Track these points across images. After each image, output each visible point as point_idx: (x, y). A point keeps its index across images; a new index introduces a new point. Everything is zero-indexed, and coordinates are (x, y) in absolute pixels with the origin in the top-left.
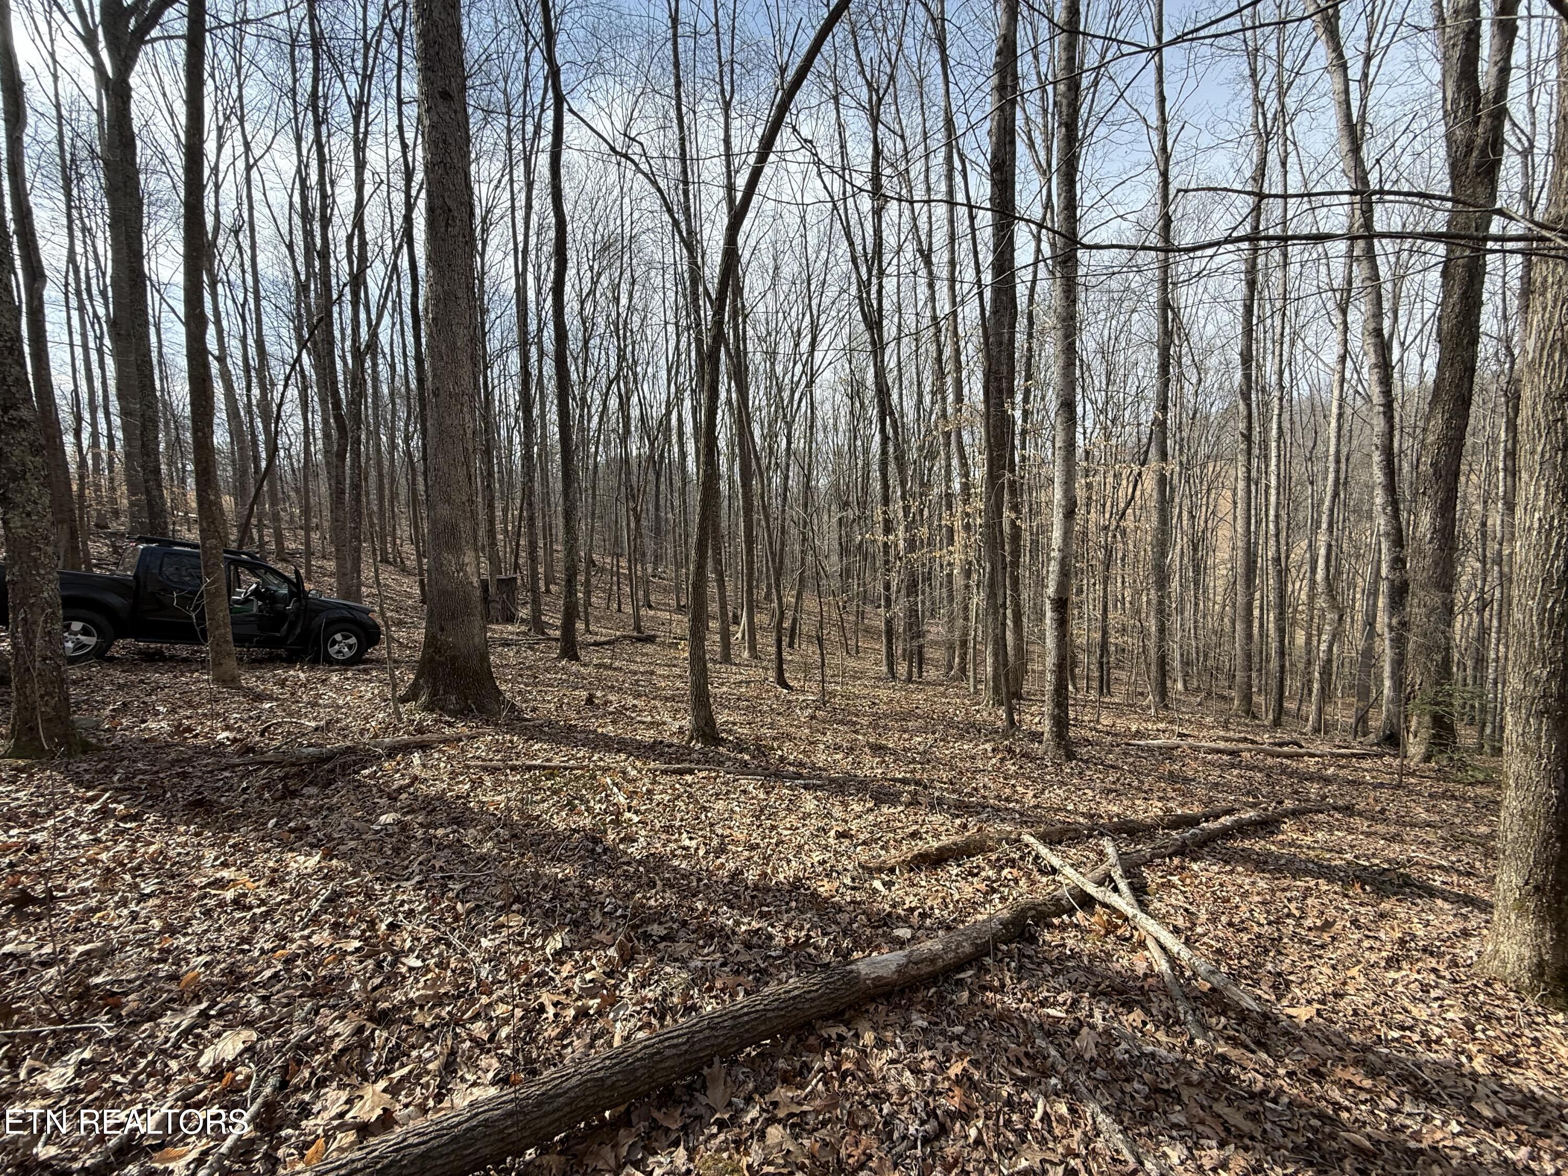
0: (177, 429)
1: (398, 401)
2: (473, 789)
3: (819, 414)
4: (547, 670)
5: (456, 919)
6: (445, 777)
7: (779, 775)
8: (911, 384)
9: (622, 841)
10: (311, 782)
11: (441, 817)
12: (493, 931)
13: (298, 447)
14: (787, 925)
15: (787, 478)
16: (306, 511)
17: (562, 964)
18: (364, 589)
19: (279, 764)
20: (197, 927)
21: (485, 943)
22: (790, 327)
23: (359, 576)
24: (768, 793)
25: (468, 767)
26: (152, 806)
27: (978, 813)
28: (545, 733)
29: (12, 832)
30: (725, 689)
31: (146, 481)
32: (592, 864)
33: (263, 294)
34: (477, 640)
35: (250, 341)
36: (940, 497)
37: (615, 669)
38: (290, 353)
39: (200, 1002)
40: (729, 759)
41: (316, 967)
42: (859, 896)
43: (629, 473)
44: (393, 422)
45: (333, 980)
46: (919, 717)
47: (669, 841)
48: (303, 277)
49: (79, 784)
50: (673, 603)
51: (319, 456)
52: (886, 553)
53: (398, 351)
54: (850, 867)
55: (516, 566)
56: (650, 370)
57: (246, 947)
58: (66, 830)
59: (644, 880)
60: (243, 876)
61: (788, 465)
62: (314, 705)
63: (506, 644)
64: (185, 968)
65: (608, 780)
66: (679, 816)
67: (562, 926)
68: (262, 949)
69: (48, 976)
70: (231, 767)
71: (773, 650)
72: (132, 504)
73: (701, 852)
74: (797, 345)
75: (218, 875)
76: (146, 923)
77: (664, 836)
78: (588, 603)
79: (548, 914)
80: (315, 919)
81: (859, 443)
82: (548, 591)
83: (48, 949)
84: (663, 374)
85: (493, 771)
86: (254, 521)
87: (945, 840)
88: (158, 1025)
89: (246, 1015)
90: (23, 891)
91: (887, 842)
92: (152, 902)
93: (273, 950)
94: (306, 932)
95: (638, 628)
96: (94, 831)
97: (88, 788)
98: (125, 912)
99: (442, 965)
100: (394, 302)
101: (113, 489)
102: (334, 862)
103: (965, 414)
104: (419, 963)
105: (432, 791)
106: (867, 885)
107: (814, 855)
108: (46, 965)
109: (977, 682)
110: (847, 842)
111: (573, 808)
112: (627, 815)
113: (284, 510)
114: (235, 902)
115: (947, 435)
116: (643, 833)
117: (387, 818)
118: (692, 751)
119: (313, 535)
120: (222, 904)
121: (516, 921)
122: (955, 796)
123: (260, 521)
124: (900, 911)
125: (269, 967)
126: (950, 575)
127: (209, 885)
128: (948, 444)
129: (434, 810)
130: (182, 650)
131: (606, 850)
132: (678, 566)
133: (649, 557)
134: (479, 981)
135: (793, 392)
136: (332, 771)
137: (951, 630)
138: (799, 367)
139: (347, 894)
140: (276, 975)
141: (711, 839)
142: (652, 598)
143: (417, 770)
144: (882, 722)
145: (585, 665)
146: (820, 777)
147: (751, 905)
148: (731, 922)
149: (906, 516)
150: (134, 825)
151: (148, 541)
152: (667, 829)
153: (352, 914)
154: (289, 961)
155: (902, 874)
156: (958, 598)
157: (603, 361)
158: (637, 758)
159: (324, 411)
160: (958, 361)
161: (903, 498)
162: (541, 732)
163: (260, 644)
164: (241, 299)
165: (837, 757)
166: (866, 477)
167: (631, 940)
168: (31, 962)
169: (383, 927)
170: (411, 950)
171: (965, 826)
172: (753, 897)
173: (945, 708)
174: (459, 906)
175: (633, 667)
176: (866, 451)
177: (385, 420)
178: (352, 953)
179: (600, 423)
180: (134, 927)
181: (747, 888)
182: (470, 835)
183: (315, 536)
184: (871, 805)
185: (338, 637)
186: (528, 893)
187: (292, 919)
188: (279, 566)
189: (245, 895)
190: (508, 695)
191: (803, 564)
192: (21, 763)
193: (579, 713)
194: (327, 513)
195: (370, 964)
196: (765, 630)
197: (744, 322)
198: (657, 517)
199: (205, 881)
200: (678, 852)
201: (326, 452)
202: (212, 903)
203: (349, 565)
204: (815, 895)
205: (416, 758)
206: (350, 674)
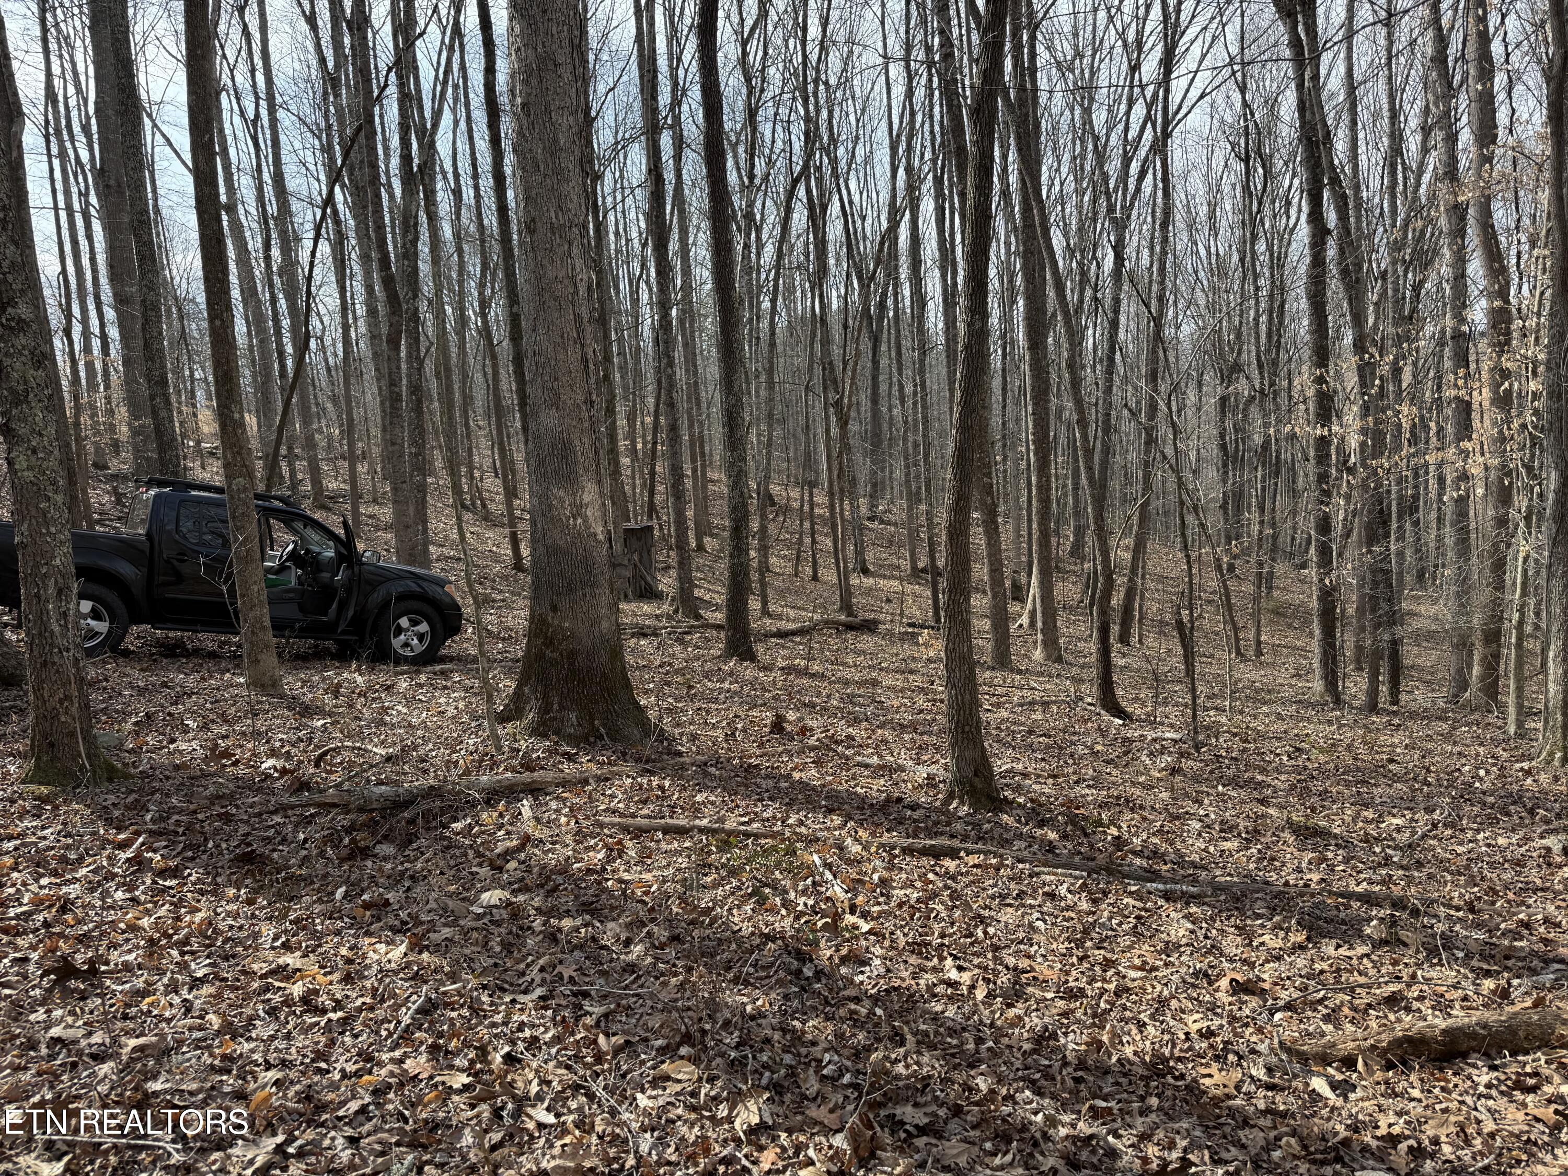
0: (181, 318)
1: (466, 247)
2: (610, 860)
3: (1179, 199)
4: (707, 675)
5: (599, 1058)
6: (569, 839)
7: (1114, 871)
8: (1376, 116)
9: (844, 960)
10: (385, 837)
11: (566, 900)
12: (654, 1084)
13: (334, 335)
14: (1145, 1137)
15: (1114, 325)
16: (349, 430)
17: (761, 1149)
18: (432, 549)
19: (345, 808)
20: (262, 1030)
21: (643, 1100)
22: (1122, 35)
23: (425, 530)
24: (1095, 901)
25: (601, 825)
26: (192, 859)
27: (1534, 972)
28: (712, 777)
29: (44, 881)
30: (1004, 714)
31: (152, 398)
32: (798, 995)
33: (279, 100)
34: (605, 625)
35: (266, 177)
36: (1441, 343)
37: (814, 676)
38: (318, 189)
39: (274, 1134)
40: (1020, 836)
41: (413, 1105)
42: (1281, 1102)
43: (826, 342)
44: (461, 282)
45: (437, 1126)
46: (1396, 778)
47: (923, 969)
48: (331, 65)
49: (109, 822)
50: (906, 565)
51: (362, 345)
52: (1322, 458)
53: (464, 166)
54: (1263, 1047)
55: (652, 509)
56: (860, 151)
57: (323, 1065)
58: (99, 884)
59: (885, 1030)
60: (311, 965)
61: (1117, 301)
62: (381, 723)
63: (642, 633)
64: (252, 1086)
65: (816, 858)
66: (937, 928)
67: (758, 1088)
68: (343, 1070)
69: (101, 1074)
70: (282, 809)
71: (1092, 647)
72: (135, 432)
73: (980, 994)
74: (1135, 68)
75: (281, 961)
76: (201, 1017)
77: (913, 960)
78: (764, 568)
79: (736, 1067)
80: (406, 1036)
81: (1261, 247)
82: (701, 548)
83: (97, 1038)
84: (883, 155)
85: (638, 833)
86: (283, 450)
87: (1460, 1017)
88: (229, 1157)
89: (332, 1160)
90: (64, 958)
91: (1339, 1008)
92: (207, 990)
93: (357, 1074)
94: (397, 1054)
95: (847, 608)
96: (131, 888)
97: (120, 829)
98: (177, 1000)
99: (586, 1126)
100: (456, 86)
101: (110, 412)
102: (425, 956)
103: (1501, 166)
104: (550, 1119)
105: (552, 859)
106: (1298, 1084)
107: (1190, 1019)
108: (99, 1058)
109: (1524, 713)
110: (1254, 1002)
111: (762, 901)
112: (850, 919)
113: (319, 430)
114: (305, 1000)
115: (1458, 212)
116: (878, 950)
117: (492, 897)
118: (952, 818)
119: (360, 469)
120: (288, 1002)
121: (685, 1072)
122: (1480, 935)
123: (290, 449)
124: (1368, 1139)
125: (354, 1097)
126: (1462, 502)
127: (272, 973)
128: (1459, 232)
129: (555, 889)
130: (207, 640)
131: (819, 974)
132: (913, 499)
133: (863, 487)
134: (639, 1158)
135: (1127, 161)
136: (412, 822)
137: (1463, 608)
138: (1139, 110)
139: (447, 1005)
140: (363, 1110)
141: (996, 974)
142: (870, 556)
143: (529, 827)
144: (1317, 786)
145: (765, 668)
146: (1195, 881)
147: (1075, 1093)
148: (1039, 1118)
149: (1364, 383)
150: (174, 883)
151: (160, 484)
152: (919, 948)
153: (454, 1035)
154: (379, 1092)
155: (1370, 1072)
156: (1480, 546)
157: (779, 144)
158: (861, 823)
159: (368, 274)
160: (1485, 56)
161: (1359, 346)
162: (706, 774)
163: (304, 633)
164: (251, 114)
165: (1227, 845)
166: (1278, 312)
167: (871, 1127)
168: (80, 1053)
169: (498, 1058)
170: (539, 1097)
171: (1504, 994)
172: (1077, 1080)
173: (1454, 763)
174: (602, 1039)
175: (844, 673)
176: (1278, 262)
177: (449, 278)
178: (460, 1092)
179: (780, 254)
180: (189, 1021)
181: (1065, 1064)
182: (609, 933)
183: (362, 469)
184: (1300, 937)
185: (404, 622)
186: (704, 1032)
187: (377, 1033)
188: (318, 516)
189: (316, 992)
190: (652, 714)
191: (1147, 486)
192: (44, 790)
193: (761, 745)
194: (376, 432)
195: (485, 1109)
196: (1072, 610)
197: (1033, 38)
198: (876, 414)
199: (265, 968)
200: (940, 989)
201: (374, 337)
202: (277, 998)
203: (411, 510)
204: (1194, 1090)
205: (526, 807)
206: (423, 678)
